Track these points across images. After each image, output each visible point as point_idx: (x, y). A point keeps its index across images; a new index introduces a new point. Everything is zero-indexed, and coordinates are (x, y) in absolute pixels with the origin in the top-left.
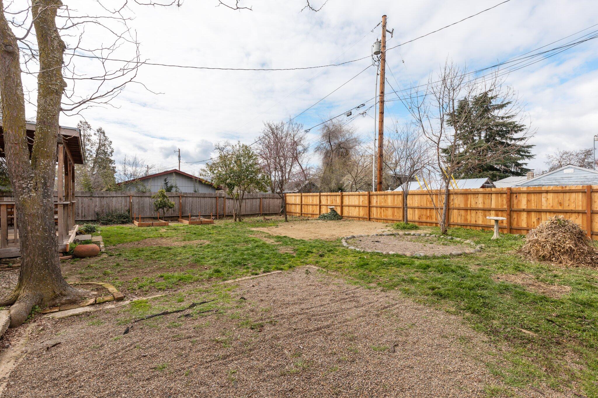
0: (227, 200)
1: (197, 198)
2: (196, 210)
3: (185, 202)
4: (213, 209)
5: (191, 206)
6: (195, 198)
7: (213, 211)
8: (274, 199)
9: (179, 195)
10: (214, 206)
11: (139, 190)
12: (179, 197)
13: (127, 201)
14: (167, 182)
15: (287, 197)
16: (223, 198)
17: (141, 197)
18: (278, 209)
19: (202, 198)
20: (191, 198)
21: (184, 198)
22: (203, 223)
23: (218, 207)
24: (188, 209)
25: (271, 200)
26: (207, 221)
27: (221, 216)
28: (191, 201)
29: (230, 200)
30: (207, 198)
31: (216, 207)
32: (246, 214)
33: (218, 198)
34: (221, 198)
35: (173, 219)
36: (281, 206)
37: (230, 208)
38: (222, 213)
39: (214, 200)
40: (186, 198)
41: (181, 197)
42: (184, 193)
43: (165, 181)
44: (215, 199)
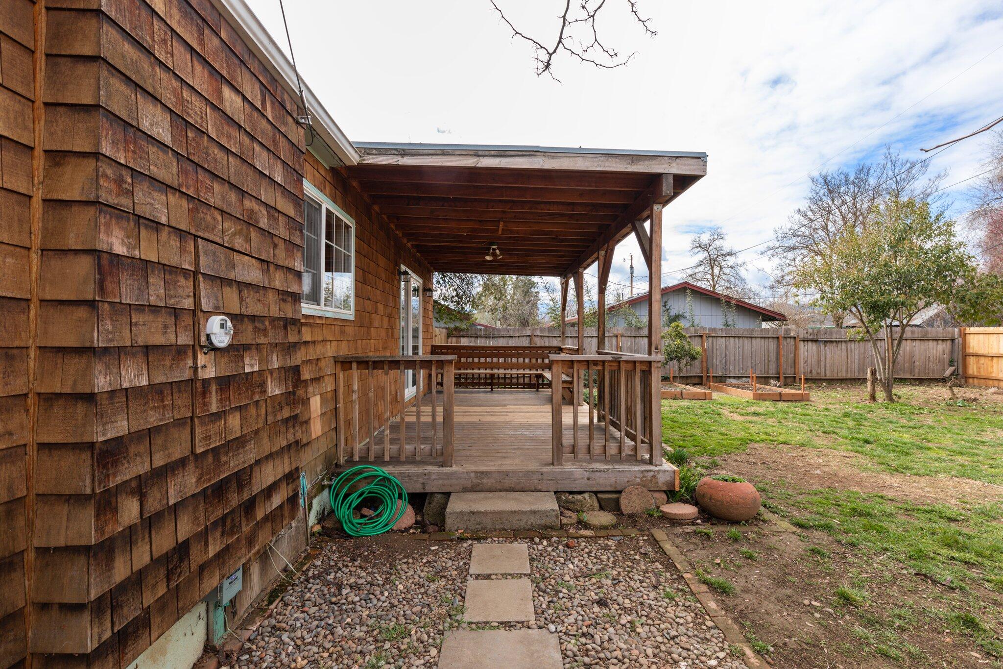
0: (802, 343)
1: (737, 340)
2: (734, 364)
3: (713, 348)
4: (771, 363)
5: (723, 355)
6: (732, 339)
7: (771, 367)
8: (927, 343)
9: (700, 332)
10: (773, 357)
11: (630, 324)
12: (701, 336)
13: (612, 343)
14: (667, 307)
15: (968, 337)
16: (792, 341)
17: (635, 337)
18: (937, 367)
19: (746, 340)
20: (723, 340)
21: (710, 339)
22: (783, 398)
23: (783, 360)
24: (717, 361)
25: (917, 343)
26: (793, 395)
27: (789, 381)
28: (724, 346)
29: (810, 343)
30: (758, 340)
31: (778, 359)
32: (849, 376)
33: (781, 340)
34: (789, 340)
35: (689, 381)
36: (947, 361)
37: (809, 361)
38: (790, 372)
39: (772, 344)
40: (715, 339)
41: (704, 337)
42: (710, 329)
43: (665, 306)
44: (775, 341)
